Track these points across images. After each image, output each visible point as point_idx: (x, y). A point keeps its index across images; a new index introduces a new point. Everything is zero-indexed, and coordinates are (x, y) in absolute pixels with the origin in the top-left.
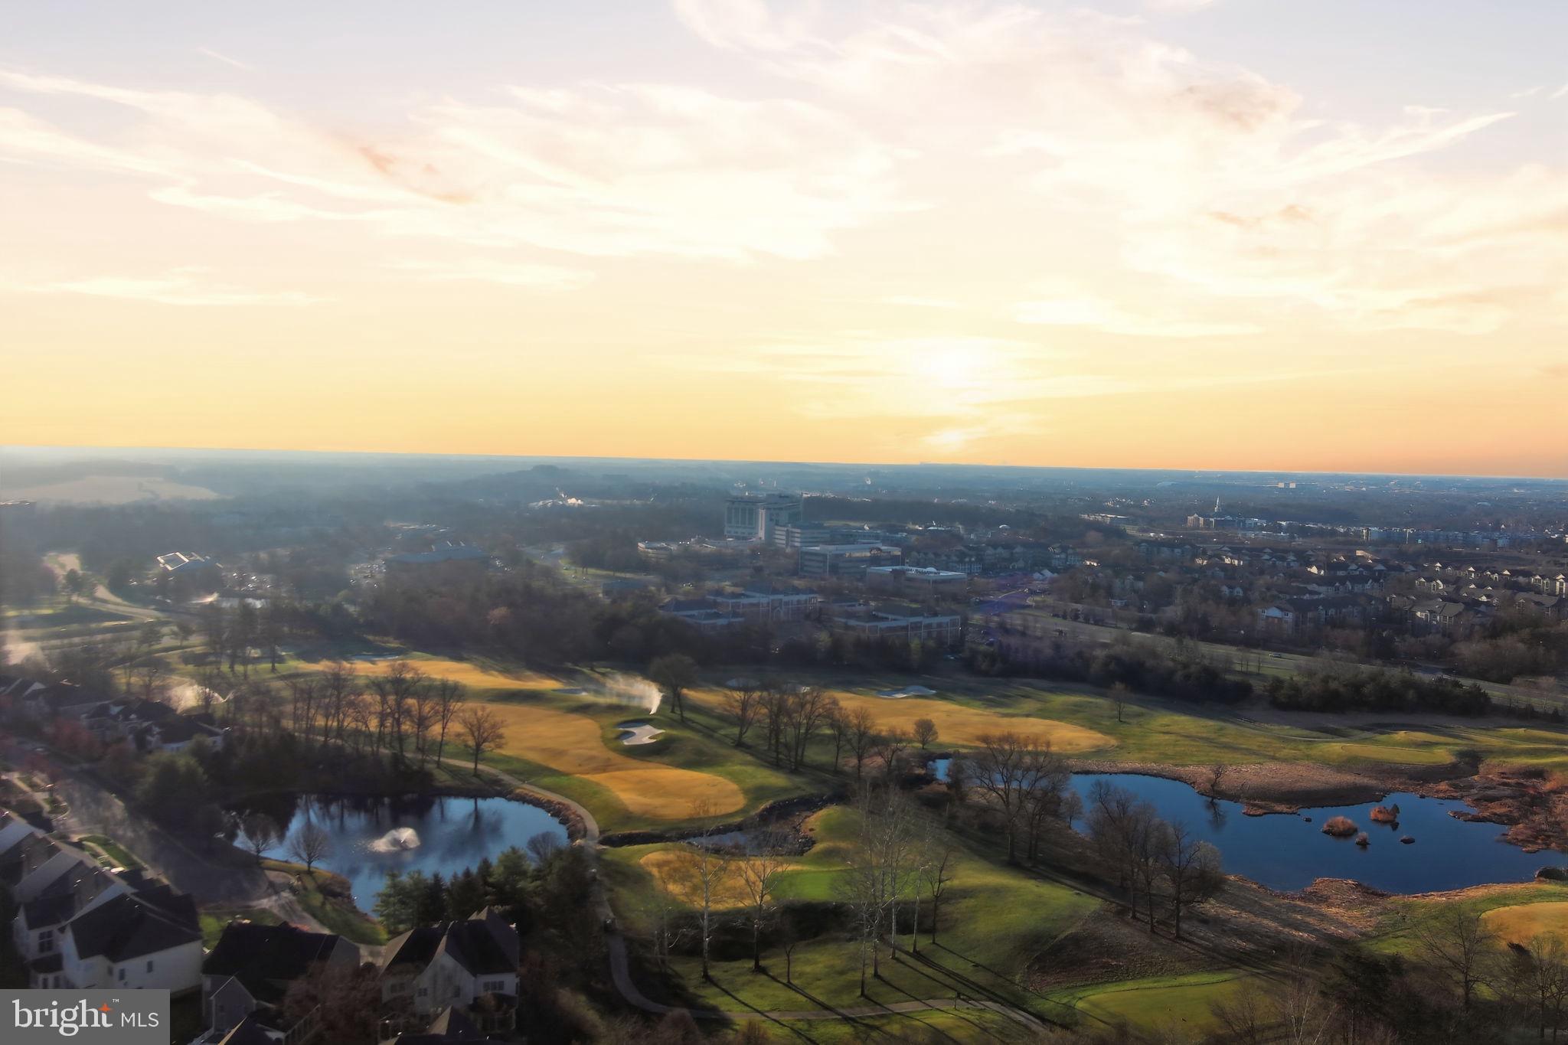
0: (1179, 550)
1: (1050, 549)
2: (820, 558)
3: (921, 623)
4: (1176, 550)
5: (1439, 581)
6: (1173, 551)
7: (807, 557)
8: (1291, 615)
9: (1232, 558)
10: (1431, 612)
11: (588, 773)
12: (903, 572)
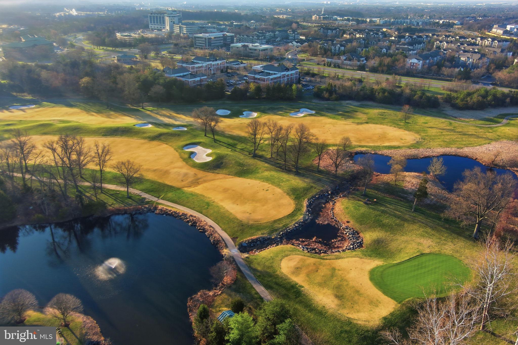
0: (335, 31)
1: (288, 32)
2: (204, 40)
3: (285, 74)
4: (334, 31)
5: (445, 43)
6: (332, 31)
7: (197, 39)
8: (421, 62)
9: (359, 34)
10: (468, 58)
11: (190, 186)
12: (247, 46)
